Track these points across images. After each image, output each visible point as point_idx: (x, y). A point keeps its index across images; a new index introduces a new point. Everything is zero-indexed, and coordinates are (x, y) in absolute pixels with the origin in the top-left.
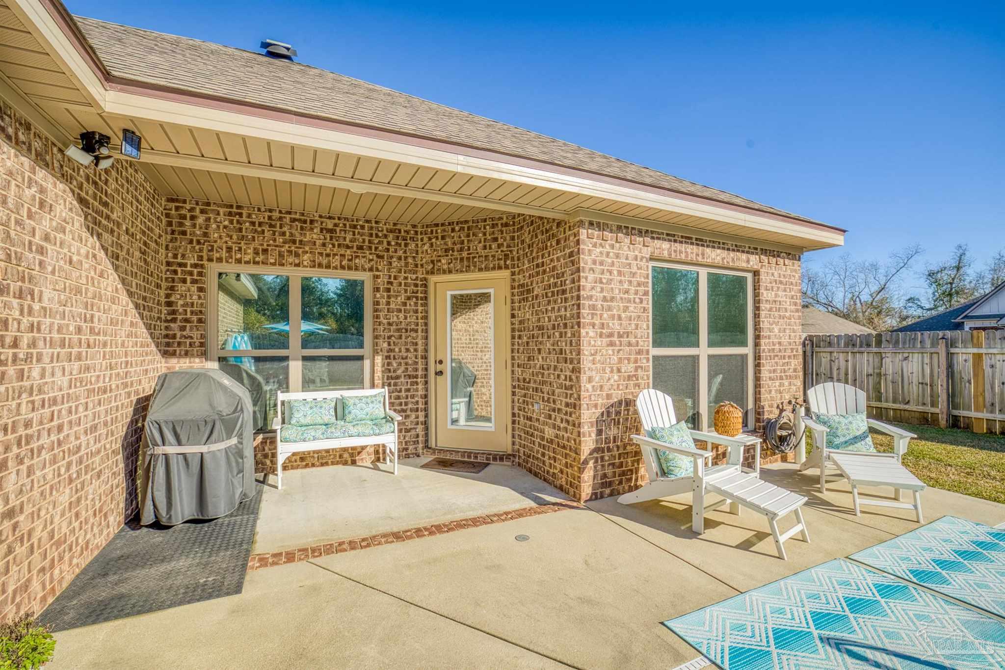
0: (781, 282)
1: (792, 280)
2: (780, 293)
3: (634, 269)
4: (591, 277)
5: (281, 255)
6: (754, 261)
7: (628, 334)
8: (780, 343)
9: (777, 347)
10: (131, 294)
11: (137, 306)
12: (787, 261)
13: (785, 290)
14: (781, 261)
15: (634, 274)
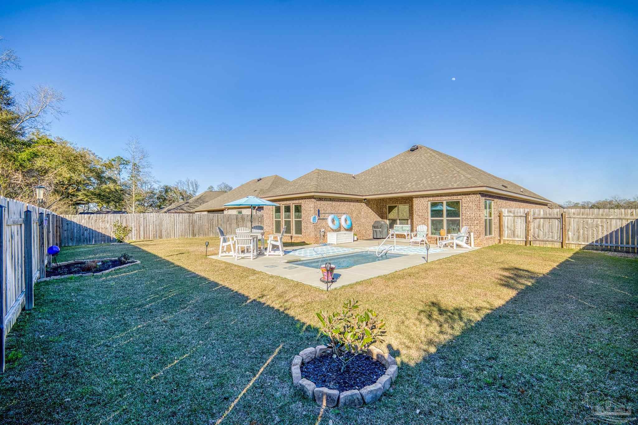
0: (470, 201)
1: (476, 200)
2: (470, 204)
3: (424, 204)
4: (415, 206)
5: (395, 202)
6: (459, 197)
7: (423, 215)
8: (470, 217)
9: (469, 217)
10: (374, 211)
11: (375, 213)
12: (472, 196)
13: (472, 203)
14: (470, 196)
15: (424, 205)
